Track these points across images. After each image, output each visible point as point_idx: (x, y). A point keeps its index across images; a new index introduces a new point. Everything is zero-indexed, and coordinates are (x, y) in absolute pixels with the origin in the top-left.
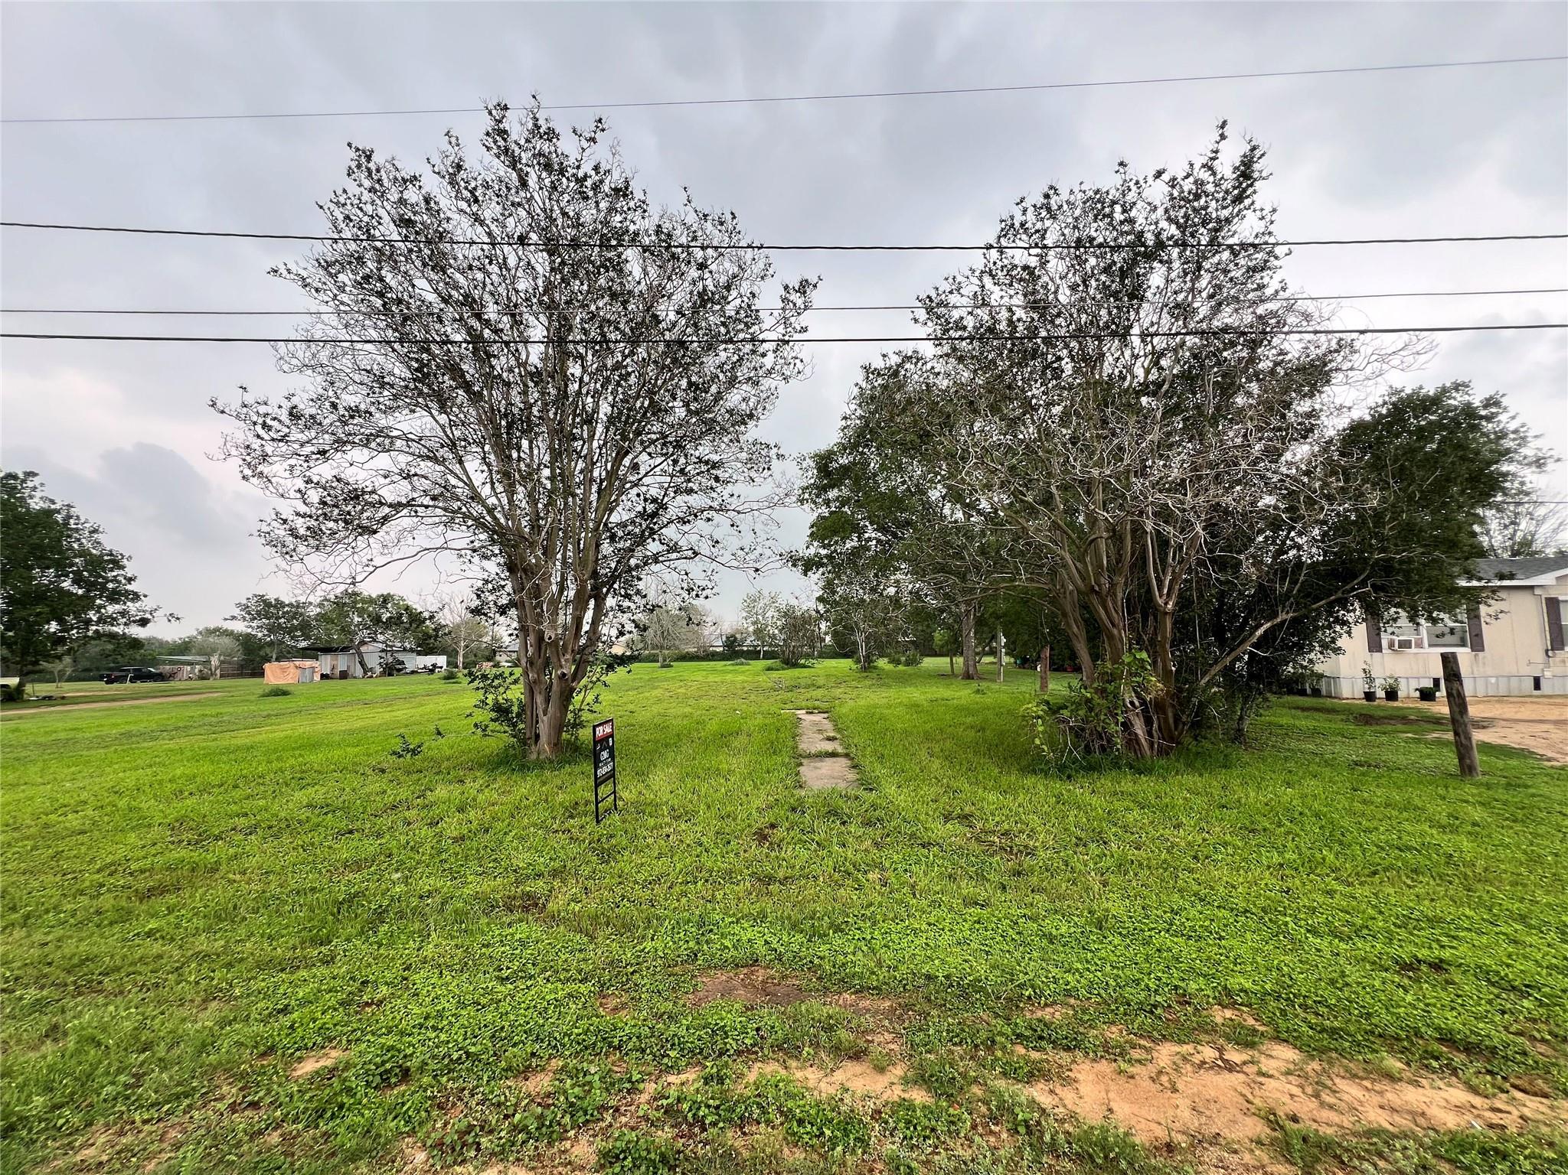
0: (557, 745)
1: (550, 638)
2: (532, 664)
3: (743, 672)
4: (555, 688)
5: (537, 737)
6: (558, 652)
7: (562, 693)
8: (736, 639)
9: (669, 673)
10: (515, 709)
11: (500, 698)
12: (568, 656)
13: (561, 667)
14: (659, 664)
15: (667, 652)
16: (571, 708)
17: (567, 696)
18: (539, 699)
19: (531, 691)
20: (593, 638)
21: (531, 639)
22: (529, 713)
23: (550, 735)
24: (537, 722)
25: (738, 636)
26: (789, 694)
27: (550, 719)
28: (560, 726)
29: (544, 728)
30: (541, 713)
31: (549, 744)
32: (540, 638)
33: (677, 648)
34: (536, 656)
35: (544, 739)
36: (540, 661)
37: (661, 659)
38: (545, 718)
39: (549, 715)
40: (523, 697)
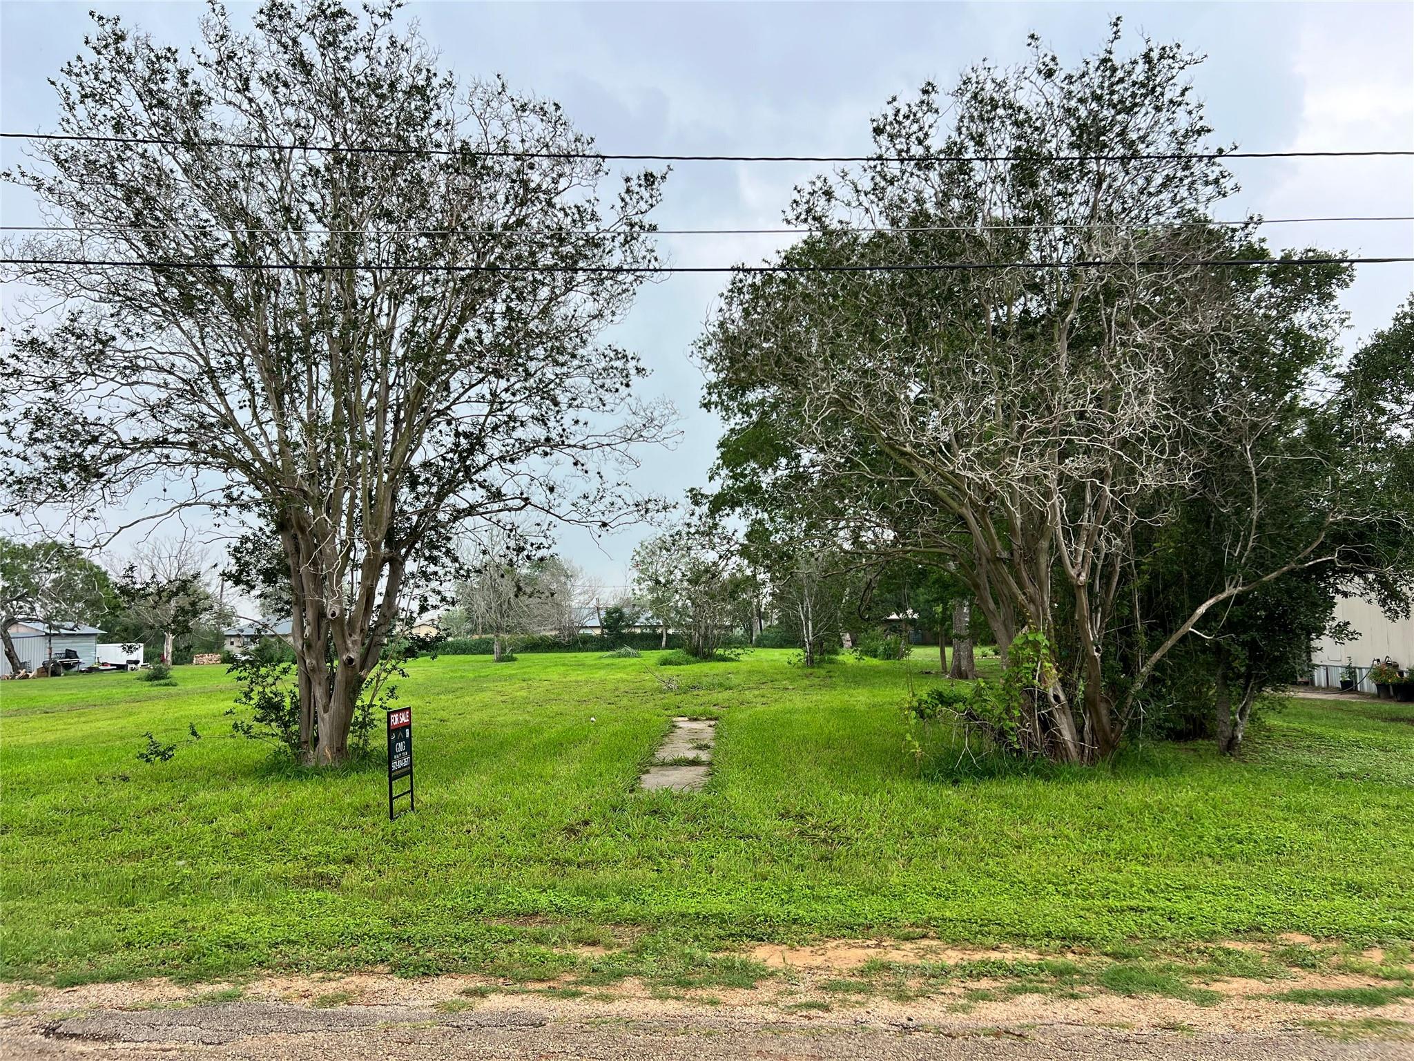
0: (340, 750)
1: (334, 614)
2: (309, 647)
3: (625, 667)
4: (339, 677)
5: (317, 739)
6: (343, 630)
7: (348, 683)
8: (622, 616)
9: (506, 669)
10: (287, 703)
11: (267, 690)
12: (356, 637)
13: (348, 650)
14: (494, 657)
15: (507, 637)
16: (359, 703)
17: (354, 687)
18: (318, 692)
19: (307, 681)
20: (388, 614)
21: (310, 614)
22: (305, 710)
23: (331, 736)
24: (316, 722)
25: (626, 611)
26: (679, 698)
27: (332, 718)
28: (343, 727)
29: (324, 728)
30: (320, 709)
31: (330, 748)
32: (321, 614)
33: (524, 631)
34: (315, 637)
35: (324, 742)
36: (320, 643)
37: (496, 647)
38: (326, 716)
39: (331, 711)
40: (297, 690)
